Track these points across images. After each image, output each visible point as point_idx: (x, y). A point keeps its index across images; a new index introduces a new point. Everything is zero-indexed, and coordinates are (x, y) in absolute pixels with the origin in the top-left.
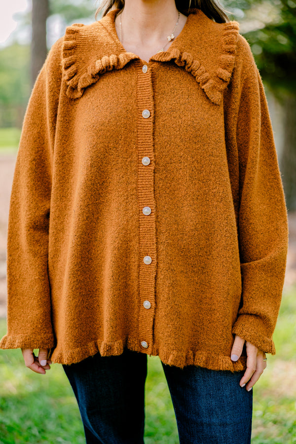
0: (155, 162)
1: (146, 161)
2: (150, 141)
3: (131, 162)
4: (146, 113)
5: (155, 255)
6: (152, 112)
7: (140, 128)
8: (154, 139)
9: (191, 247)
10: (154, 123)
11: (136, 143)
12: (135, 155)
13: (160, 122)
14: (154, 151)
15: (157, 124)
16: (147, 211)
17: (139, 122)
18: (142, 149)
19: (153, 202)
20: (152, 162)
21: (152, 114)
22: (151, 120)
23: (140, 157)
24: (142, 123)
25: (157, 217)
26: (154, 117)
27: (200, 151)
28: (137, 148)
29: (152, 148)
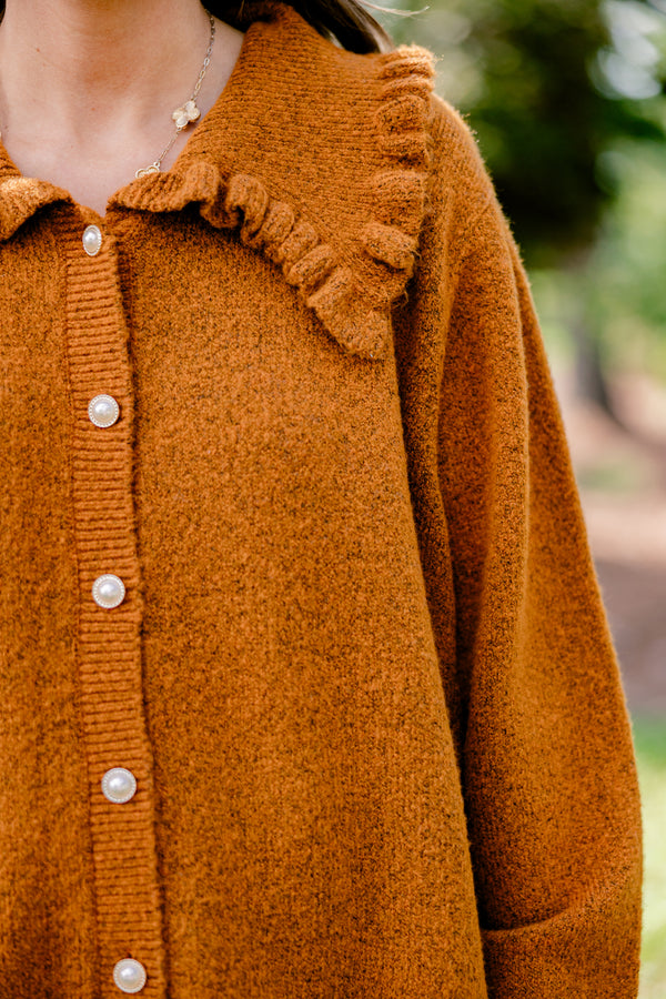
0: (144, 592)
1: (108, 589)
2: (120, 514)
3: (51, 595)
4: (103, 409)
5: (159, 957)
6: (128, 402)
7: (82, 464)
8: (136, 506)
9: (298, 909)
10: (135, 445)
11: (69, 524)
12: (64, 571)
13: (157, 438)
14: (139, 553)
15: (143, 447)
16: (118, 784)
17: (78, 443)
18: (93, 545)
19: (141, 749)
20: (134, 594)
21: (127, 412)
22: (125, 435)
23: (85, 575)
24: (90, 444)
25: (160, 807)
26: (136, 422)
27: (312, 542)
28: (71, 541)
29: (131, 541)
